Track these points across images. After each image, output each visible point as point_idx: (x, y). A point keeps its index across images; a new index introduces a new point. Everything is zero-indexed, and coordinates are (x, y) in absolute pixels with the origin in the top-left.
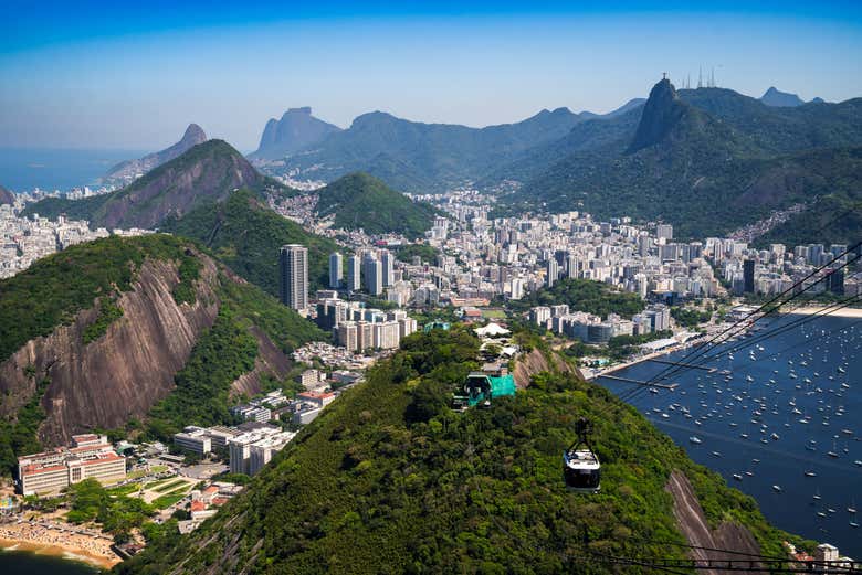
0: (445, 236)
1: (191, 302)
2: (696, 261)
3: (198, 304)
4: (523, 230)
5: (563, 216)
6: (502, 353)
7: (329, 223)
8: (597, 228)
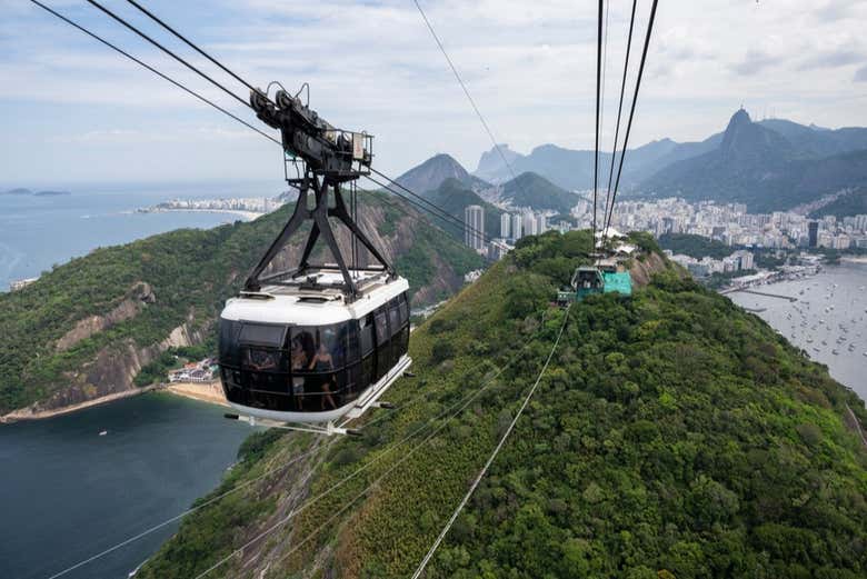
0: (584, 212)
1: (392, 235)
2: (767, 226)
3: (396, 237)
4: (638, 208)
5: (665, 201)
6: (618, 250)
7: (509, 203)
8: (690, 207)
